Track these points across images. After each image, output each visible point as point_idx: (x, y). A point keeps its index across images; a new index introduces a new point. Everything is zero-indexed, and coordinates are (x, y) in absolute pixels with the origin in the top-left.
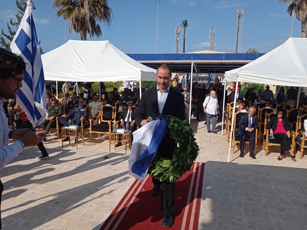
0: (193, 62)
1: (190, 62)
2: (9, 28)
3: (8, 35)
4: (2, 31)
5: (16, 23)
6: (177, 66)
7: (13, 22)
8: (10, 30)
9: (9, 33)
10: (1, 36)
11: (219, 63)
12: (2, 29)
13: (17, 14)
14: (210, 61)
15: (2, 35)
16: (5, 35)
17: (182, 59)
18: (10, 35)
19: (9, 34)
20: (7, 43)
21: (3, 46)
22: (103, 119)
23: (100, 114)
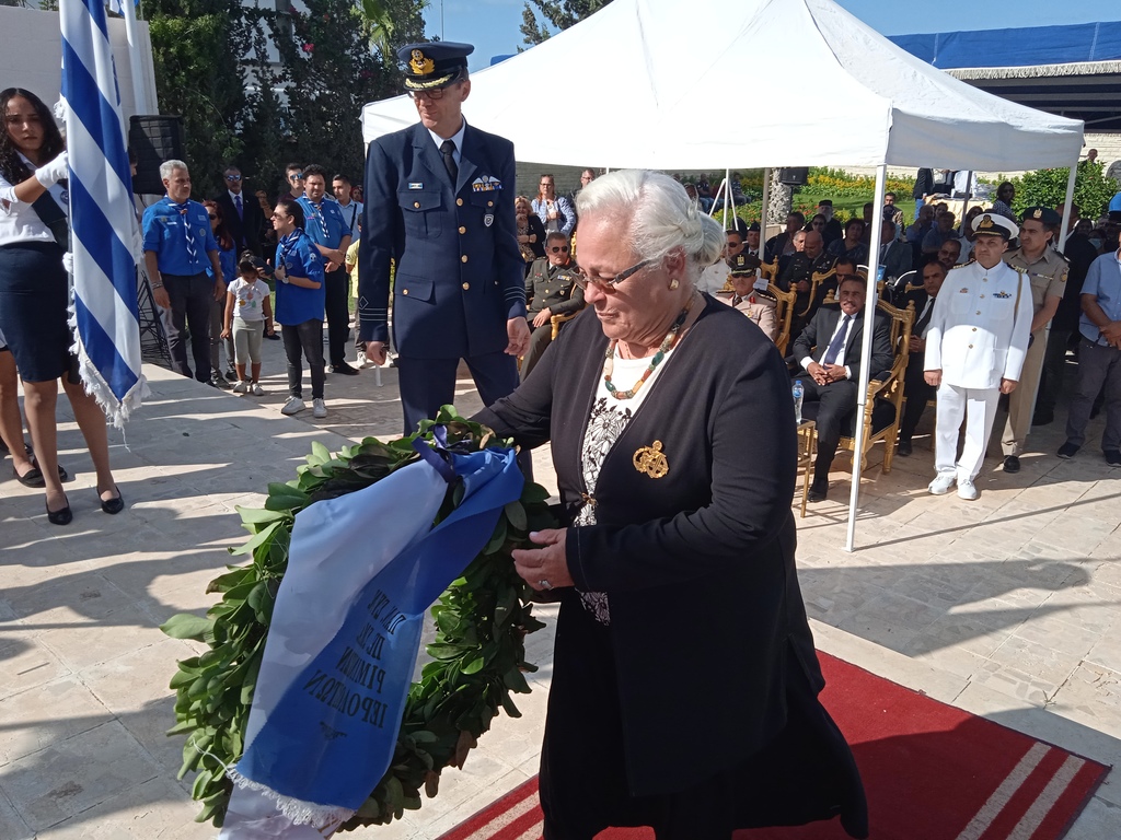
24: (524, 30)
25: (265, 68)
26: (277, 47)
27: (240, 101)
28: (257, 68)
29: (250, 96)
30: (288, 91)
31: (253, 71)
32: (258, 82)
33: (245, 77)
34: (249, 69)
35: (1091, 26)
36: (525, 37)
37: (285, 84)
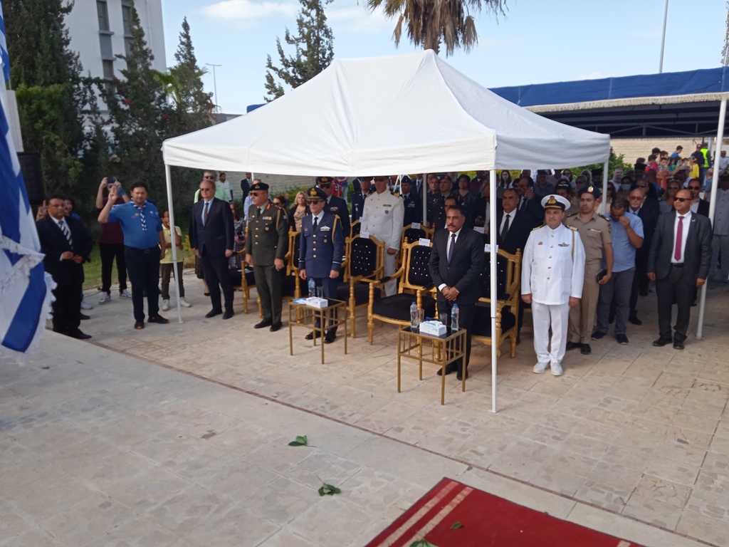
0: (725, 98)
1: (714, 99)
2: (281, 52)
3: (279, 69)
4: (269, 60)
5: (297, 40)
6: (681, 115)
7: (291, 37)
8: (283, 56)
9: (282, 62)
10: (268, 72)
12: (269, 56)
13: (301, 16)
15: (268, 68)
16: (275, 69)
18: (284, 67)
19: (280, 66)
20: (277, 86)
21: (269, 93)
22: (412, 282)
23: (403, 267)
24: (267, 87)
25: (97, 115)
26: (105, 102)
27: (80, 137)
28: (92, 116)
29: (88, 133)
30: (113, 130)
31: (89, 118)
32: (93, 125)
33: (84, 122)
34: (86, 116)
35: (608, 80)
36: (269, 90)
37: (111, 125)
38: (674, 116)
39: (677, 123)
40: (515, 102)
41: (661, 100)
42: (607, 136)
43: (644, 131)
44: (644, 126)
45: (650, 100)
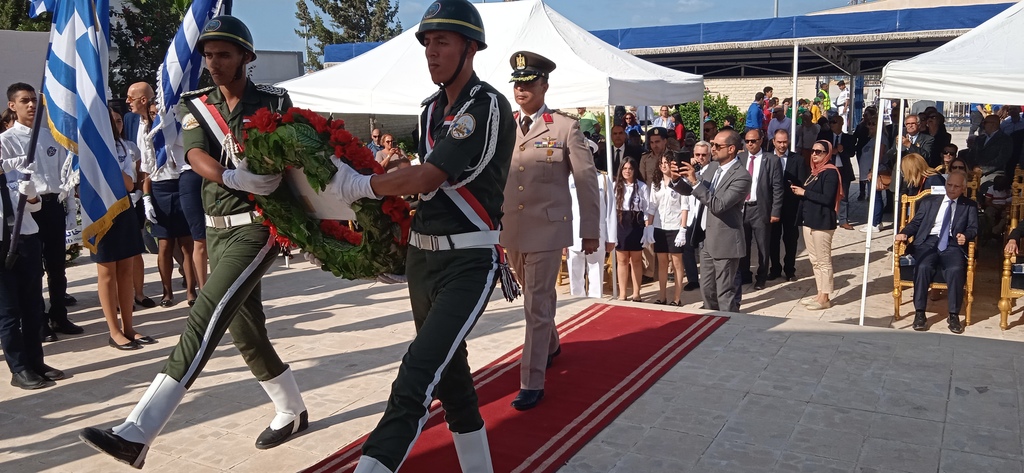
0: (797, 43)
1: (788, 44)
11: (883, 40)
14: (854, 38)
17: (763, 35)
20: (313, 16)
21: (302, 25)
24: (299, 16)
35: (699, 25)
36: (300, 21)
38: (767, 56)
39: (771, 62)
40: (616, 45)
41: (746, 44)
42: (701, 76)
43: (743, 69)
44: (743, 65)
45: (736, 45)
